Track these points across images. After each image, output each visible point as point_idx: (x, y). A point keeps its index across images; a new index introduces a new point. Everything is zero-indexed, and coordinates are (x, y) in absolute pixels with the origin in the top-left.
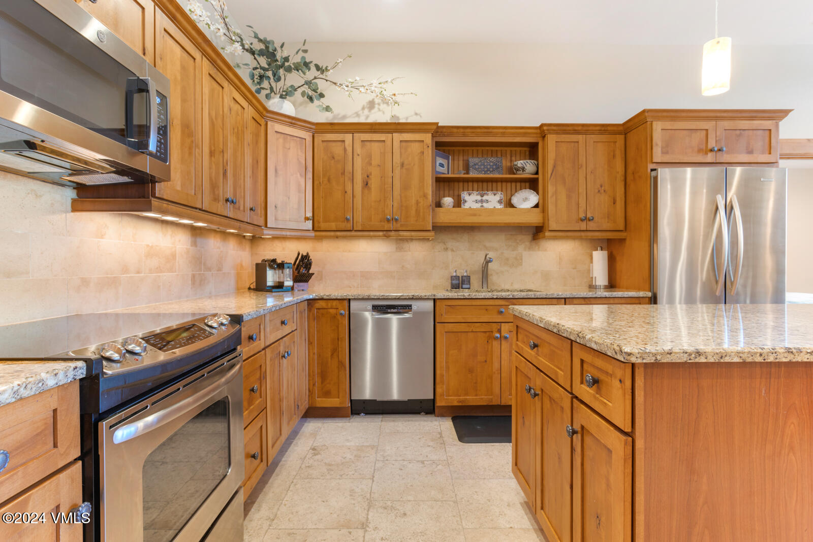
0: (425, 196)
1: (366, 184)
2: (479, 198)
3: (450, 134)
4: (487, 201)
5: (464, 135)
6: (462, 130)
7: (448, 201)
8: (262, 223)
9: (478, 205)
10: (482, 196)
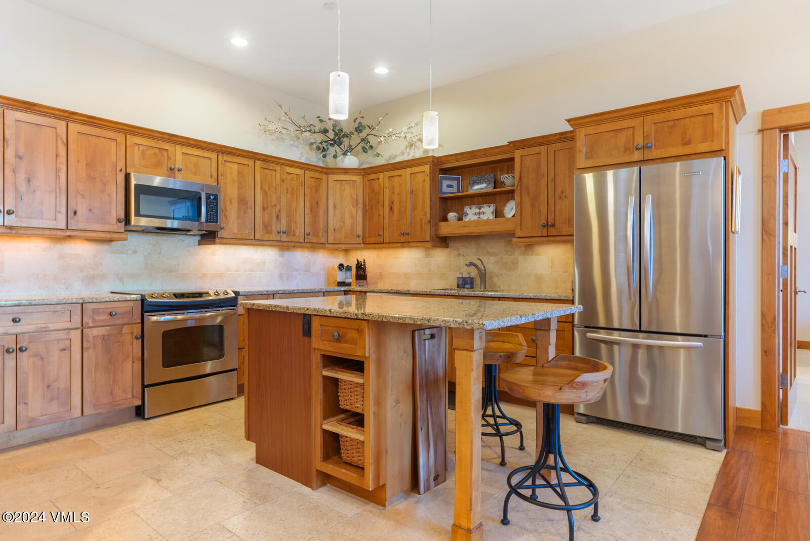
0: (425, 214)
1: (391, 209)
2: (477, 210)
3: (448, 162)
4: (483, 213)
5: (458, 161)
6: (454, 157)
7: (452, 215)
8: (325, 242)
9: (476, 217)
10: (480, 209)
